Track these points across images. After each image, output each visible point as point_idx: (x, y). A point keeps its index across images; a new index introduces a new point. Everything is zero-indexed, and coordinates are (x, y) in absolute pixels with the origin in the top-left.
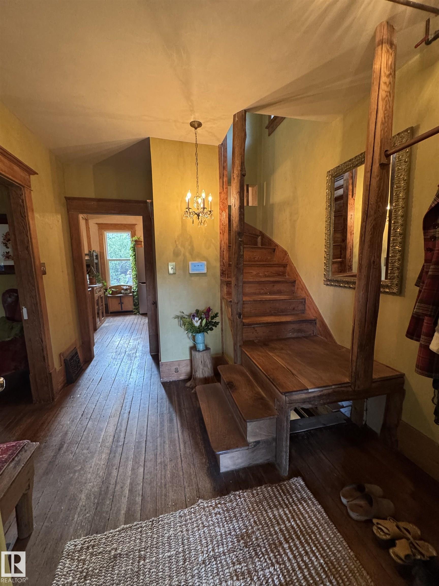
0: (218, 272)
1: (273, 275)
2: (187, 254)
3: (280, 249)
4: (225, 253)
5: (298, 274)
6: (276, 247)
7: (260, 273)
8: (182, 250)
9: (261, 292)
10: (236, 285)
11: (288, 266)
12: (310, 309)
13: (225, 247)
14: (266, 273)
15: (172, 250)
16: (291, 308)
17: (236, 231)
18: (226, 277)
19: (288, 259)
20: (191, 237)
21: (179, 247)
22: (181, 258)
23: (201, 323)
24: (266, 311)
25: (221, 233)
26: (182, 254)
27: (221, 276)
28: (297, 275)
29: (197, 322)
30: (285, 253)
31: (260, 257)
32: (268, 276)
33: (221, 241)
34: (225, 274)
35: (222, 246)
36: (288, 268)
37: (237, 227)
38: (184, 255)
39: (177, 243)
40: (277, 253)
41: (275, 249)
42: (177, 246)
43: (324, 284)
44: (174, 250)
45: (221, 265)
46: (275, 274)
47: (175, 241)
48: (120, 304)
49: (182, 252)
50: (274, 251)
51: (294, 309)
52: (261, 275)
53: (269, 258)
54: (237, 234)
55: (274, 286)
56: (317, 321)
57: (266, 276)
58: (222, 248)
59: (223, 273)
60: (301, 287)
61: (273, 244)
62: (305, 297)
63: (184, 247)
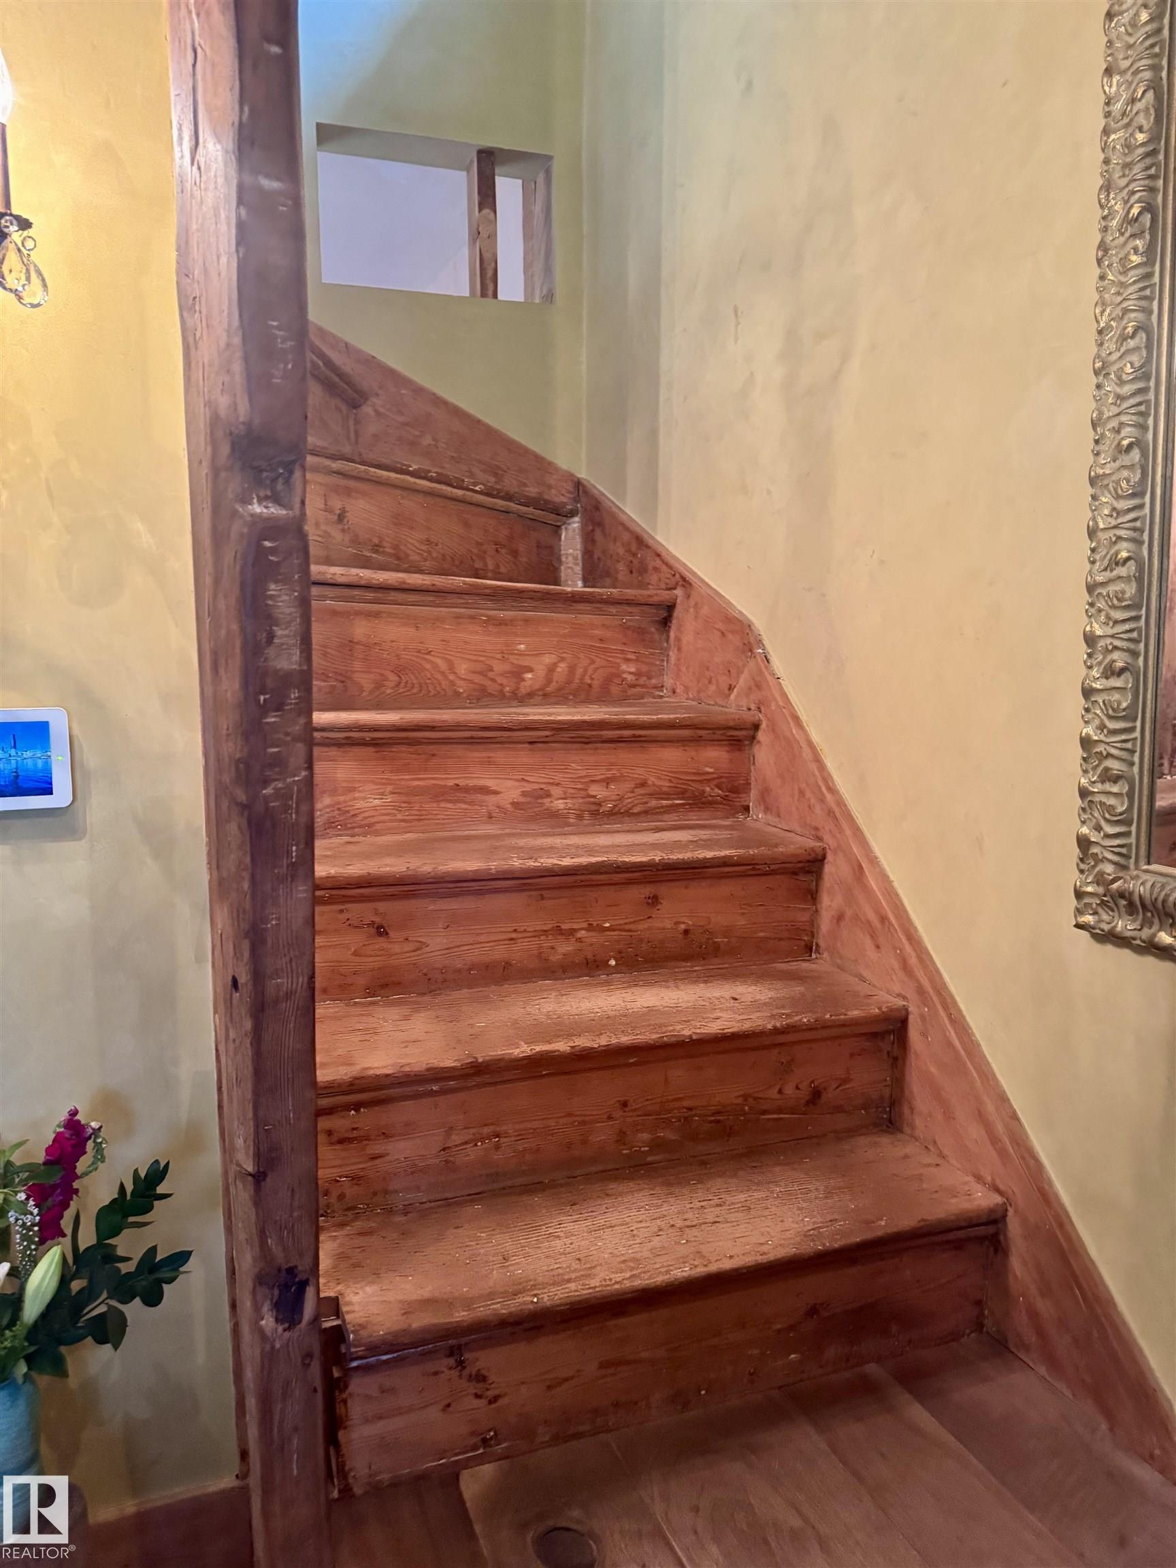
1: (653, 803)
3: (705, 610)
6: (679, 592)
7: (556, 791)
9: (555, 958)
11: (761, 736)
12: (949, 1116)
14: (598, 791)
16: (789, 1090)
17: (214, 422)
19: (763, 683)
24: (585, 1142)
28: (839, 814)
30: (744, 638)
31: (562, 668)
32: (613, 814)
36: (764, 754)
37: (228, 367)
40: (688, 638)
41: (671, 608)
43: (1078, 926)
46: (666, 795)
50: (665, 622)
51: (816, 1094)
52: (560, 804)
53: (628, 669)
55: (654, 900)
56: (1014, 1226)
57: (595, 814)
60: (871, 916)
61: (656, 569)
62: (904, 998)
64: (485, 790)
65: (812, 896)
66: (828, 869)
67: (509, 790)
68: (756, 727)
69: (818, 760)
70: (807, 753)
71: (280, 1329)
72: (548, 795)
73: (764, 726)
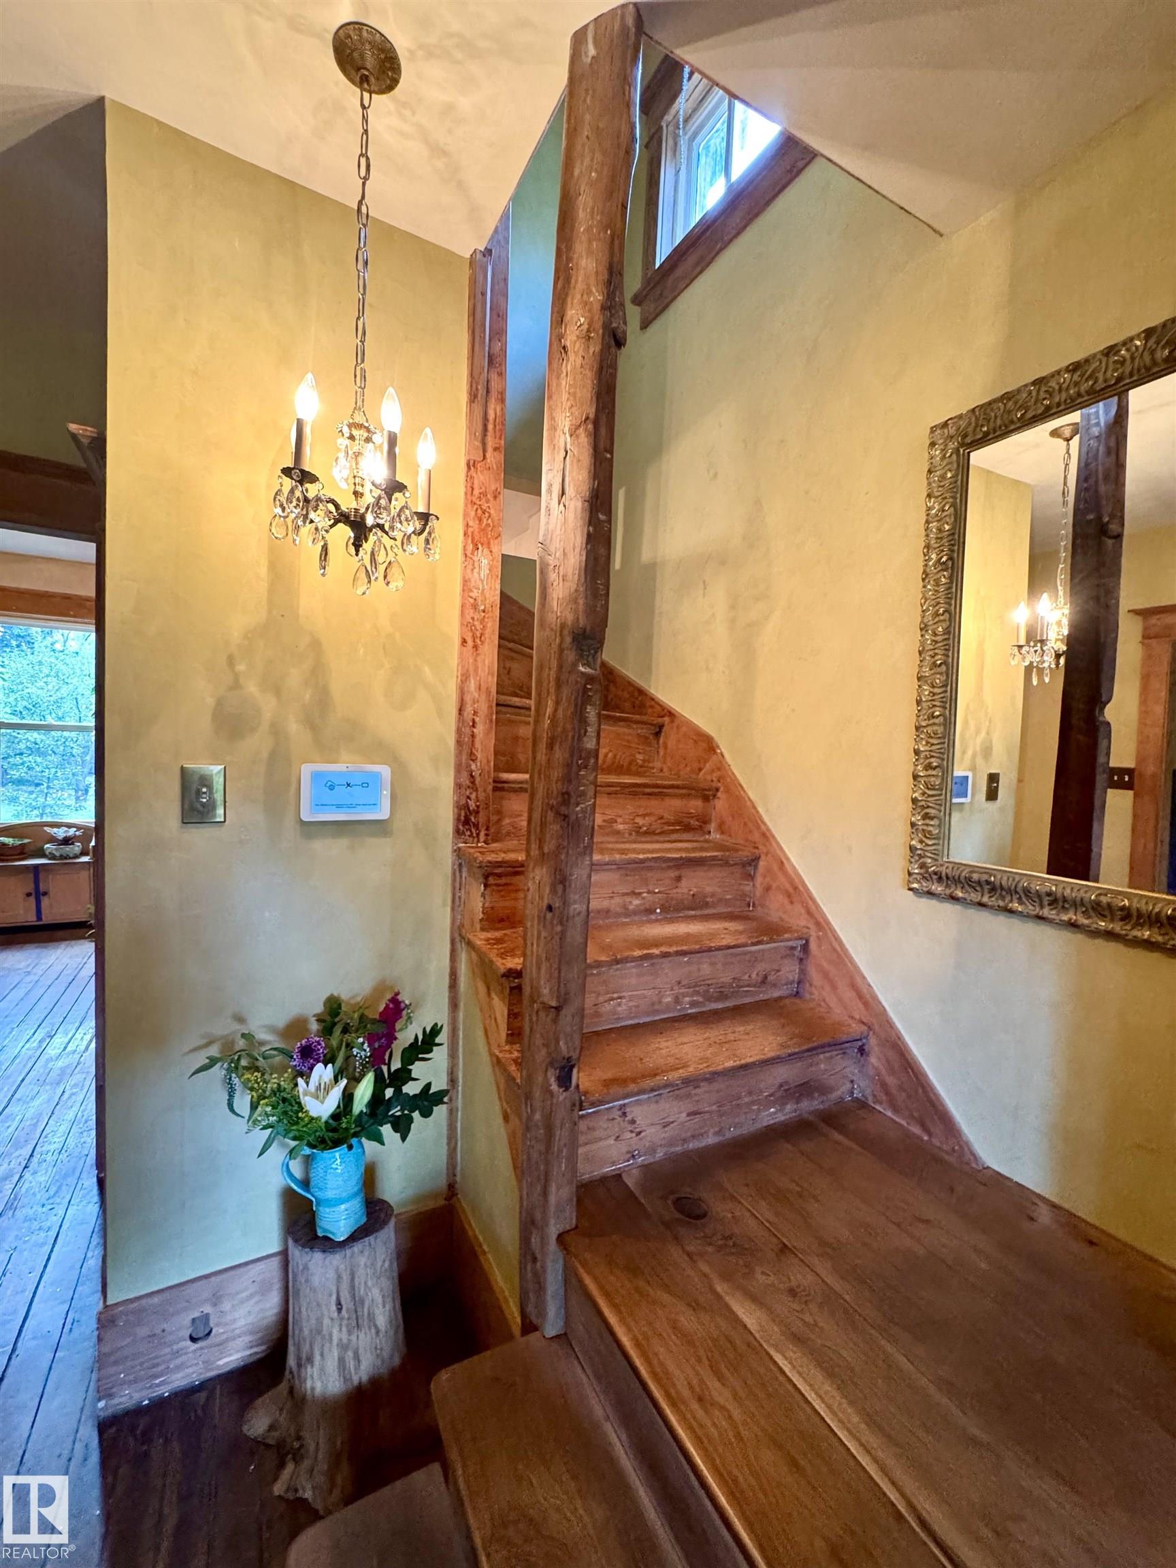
0: (445, 816)
1: (666, 828)
2: (294, 727)
3: (684, 729)
4: (480, 730)
5: (769, 830)
6: (666, 719)
7: (619, 820)
8: (268, 705)
9: (631, 907)
10: (550, 908)
11: (719, 794)
12: (834, 988)
13: (483, 707)
14: (640, 821)
15: (210, 701)
16: (754, 976)
17: (563, 626)
18: (482, 837)
19: (721, 766)
20: (316, 645)
21: (252, 688)
22: (257, 743)
23: (348, 1097)
24: (660, 1002)
25: (464, 642)
26: (264, 726)
27: (458, 832)
28: (767, 836)
29: (322, 1092)
30: (708, 745)
31: (610, 755)
32: (646, 833)
33: (464, 678)
34: (476, 826)
35: (468, 698)
36: (721, 804)
37: (575, 601)
38: (277, 730)
39: (241, 667)
40: (671, 743)
41: (661, 727)
42: (236, 685)
43: (910, 889)
44: (219, 703)
45: (458, 786)
46: (673, 824)
47: (231, 661)
48: (33, 900)
49: (267, 716)
50: (657, 734)
51: (764, 980)
52: (621, 827)
53: (640, 757)
54: (568, 640)
55: (679, 879)
56: (873, 1041)
57: (638, 833)
58: (469, 710)
59: (467, 822)
60: (788, 886)
61: (652, 707)
62: (808, 928)
63: (277, 691)
65: (751, 877)
66: (762, 863)
68: (717, 790)
69: (754, 807)
70: (748, 803)
71: (561, 1090)
72: (616, 822)
73: (722, 789)
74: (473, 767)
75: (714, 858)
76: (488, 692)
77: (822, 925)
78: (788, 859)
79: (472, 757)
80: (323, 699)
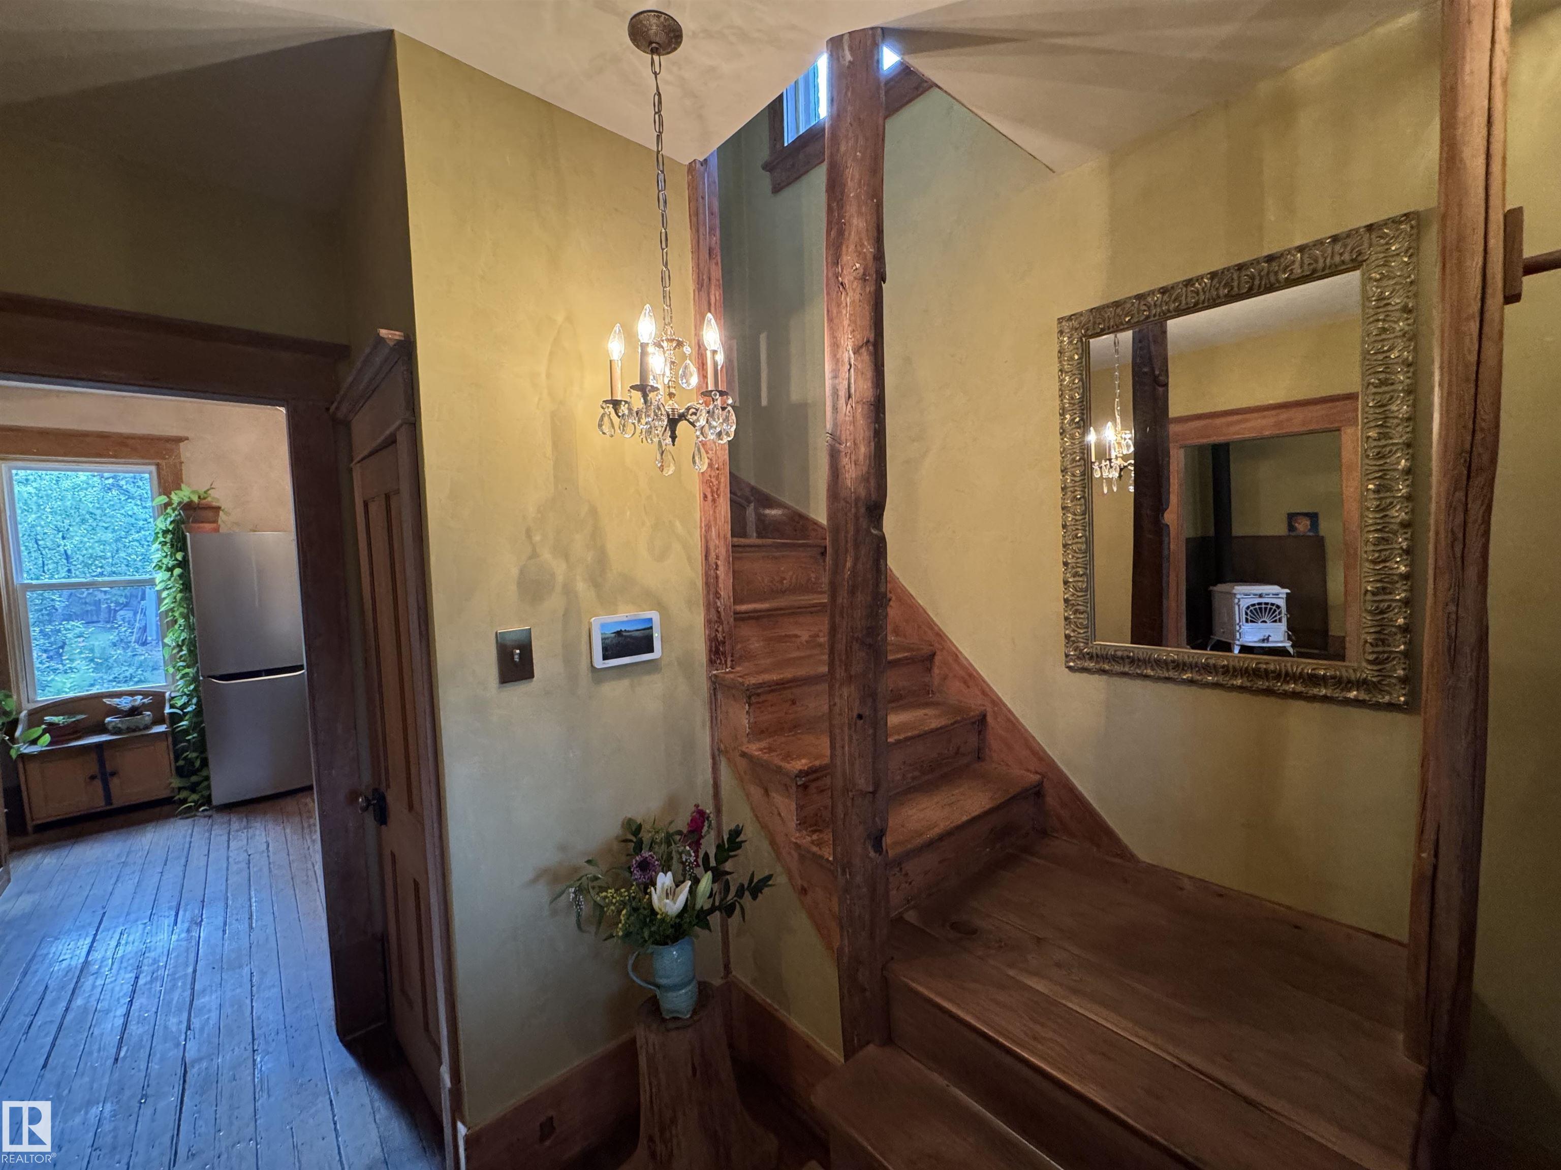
0: (700, 648)
2: (581, 586)
4: (721, 572)
8: (559, 568)
10: (860, 717)
13: (723, 551)
15: (515, 571)
16: (950, 749)
17: (857, 499)
18: (729, 663)
20: (594, 512)
21: (546, 556)
22: (555, 602)
23: (693, 896)
25: (705, 497)
26: (558, 588)
27: (711, 662)
28: (939, 635)
29: (670, 894)
31: (794, 577)
33: (708, 527)
34: (724, 654)
35: (712, 547)
36: (893, 612)
37: (867, 480)
38: (568, 591)
39: (537, 538)
42: (534, 555)
43: (1068, 667)
44: (522, 572)
45: (709, 622)
47: (529, 534)
48: (98, 783)
49: (560, 579)
51: (958, 752)
53: (813, 575)
54: (863, 510)
56: (1047, 787)
58: (713, 555)
59: (717, 652)
60: (962, 673)
61: (814, 530)
62: (984, 705)
63: (566, 557)
64: (796, 636)
65: (929, 670)
66: (937, 658)
67: (805, 636)
69: (926, 612)
70: (921, 610)
71: (877, 855)
72: (818, 636)
73: (894, 598)
74: (719, 604)
75: (906, 658)
76: (725, 538)
77: (997, 702)
78: (961, 653)
79: (717, 595)
80: (602, 560)
